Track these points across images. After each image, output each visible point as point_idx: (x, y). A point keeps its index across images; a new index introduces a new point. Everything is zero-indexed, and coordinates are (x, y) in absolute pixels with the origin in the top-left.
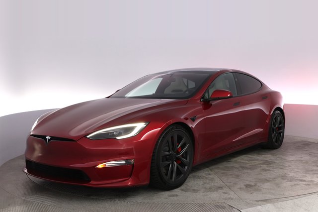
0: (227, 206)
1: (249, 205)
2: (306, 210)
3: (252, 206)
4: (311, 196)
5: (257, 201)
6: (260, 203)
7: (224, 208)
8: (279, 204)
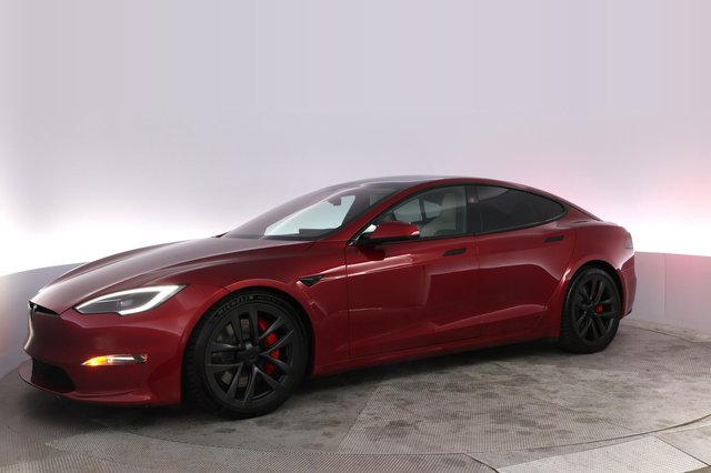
0: (467, 460)
1: (515, 458)
2: (631, 468)
3: (521, 460)
4: (641, 440)
5: (530, 450)
6: (536, 454)
7: (462, 464)
8: (576, 456)
